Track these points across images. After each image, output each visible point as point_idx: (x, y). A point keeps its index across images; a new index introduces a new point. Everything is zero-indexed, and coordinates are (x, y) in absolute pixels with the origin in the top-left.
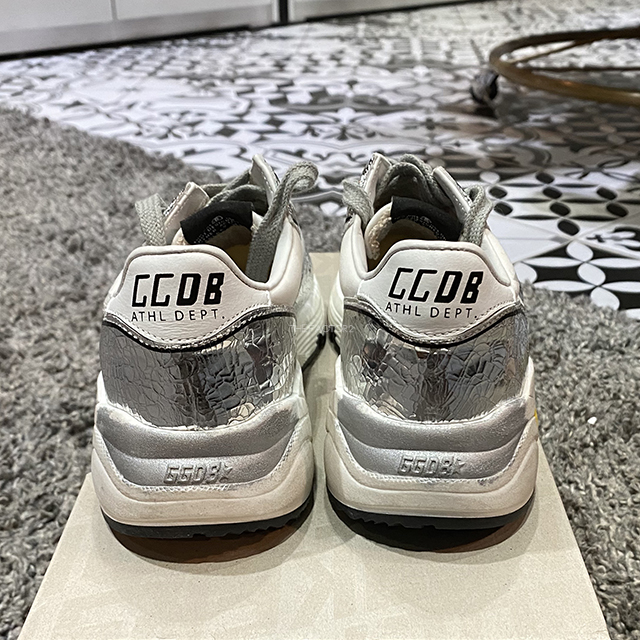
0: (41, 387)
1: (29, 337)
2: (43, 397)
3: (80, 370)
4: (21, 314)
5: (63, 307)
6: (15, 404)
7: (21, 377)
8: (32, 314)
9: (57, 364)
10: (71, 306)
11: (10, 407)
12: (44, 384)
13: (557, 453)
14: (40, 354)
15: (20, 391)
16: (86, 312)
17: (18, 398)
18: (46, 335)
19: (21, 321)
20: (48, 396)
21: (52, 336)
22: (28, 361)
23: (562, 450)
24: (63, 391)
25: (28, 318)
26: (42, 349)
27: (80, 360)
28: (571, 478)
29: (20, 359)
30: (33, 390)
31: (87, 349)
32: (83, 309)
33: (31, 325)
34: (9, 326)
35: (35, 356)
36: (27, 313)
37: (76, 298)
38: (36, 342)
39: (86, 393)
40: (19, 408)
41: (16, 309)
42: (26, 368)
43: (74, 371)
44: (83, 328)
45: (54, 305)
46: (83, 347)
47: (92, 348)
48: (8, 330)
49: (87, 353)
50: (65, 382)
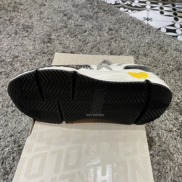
0: (58, 47)
1: (55, 35)
2: (58, 49)
3: (66, 44)
4: (54, 30)
5: (63, 29)
6: (53, 50)
7: (54, 45)
8: (56, 30)
9: (61, 42)
10: (64, 29)
11: (52, 51)
12: (59, 47)
13: (162, 73)
14: (58, 40)
15: (54, 47)
16: (67, 31)
17: (54, 49)
18: (59, 35)
19: (54, 32)
20: (59, 49)
21: (60, 36)
22: (55, 41)
23: (163, 72)
24: (62, 48)
25: (56, 31)
26: (58, 39)
27: (66, 42)
28: (164, 78)
29: (54, 40)
30: (56, 48)
31: (67, 39)
32: (67, 30)
33: (56, 33)
34: (52, 33)
35: (57, 40)
36: (55, 30)
37: (65, 27)
38: (57, 37)
39: (67, 49)
40: (54, 52)
41: (53, 29)
42: (55, 43)
43: (65, 44)
44: (67, 34)
45: (61, 29)
46: (66, 39)
47: (68, 39)
48: (51, 34)
49: (67, 40)
50: (63, 46)
